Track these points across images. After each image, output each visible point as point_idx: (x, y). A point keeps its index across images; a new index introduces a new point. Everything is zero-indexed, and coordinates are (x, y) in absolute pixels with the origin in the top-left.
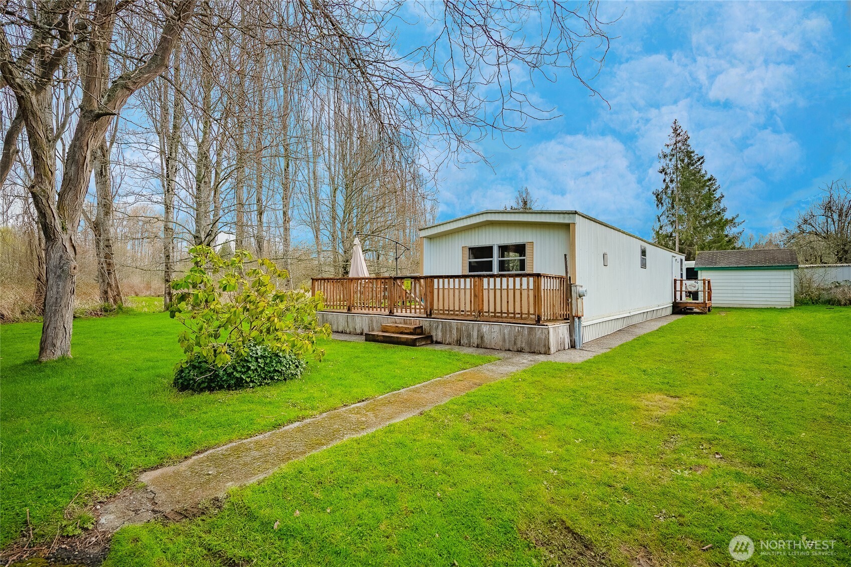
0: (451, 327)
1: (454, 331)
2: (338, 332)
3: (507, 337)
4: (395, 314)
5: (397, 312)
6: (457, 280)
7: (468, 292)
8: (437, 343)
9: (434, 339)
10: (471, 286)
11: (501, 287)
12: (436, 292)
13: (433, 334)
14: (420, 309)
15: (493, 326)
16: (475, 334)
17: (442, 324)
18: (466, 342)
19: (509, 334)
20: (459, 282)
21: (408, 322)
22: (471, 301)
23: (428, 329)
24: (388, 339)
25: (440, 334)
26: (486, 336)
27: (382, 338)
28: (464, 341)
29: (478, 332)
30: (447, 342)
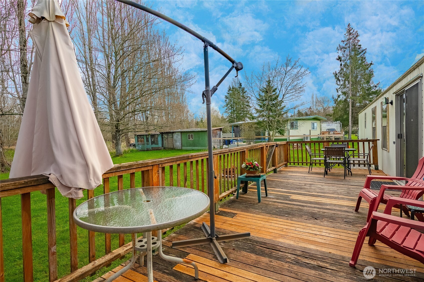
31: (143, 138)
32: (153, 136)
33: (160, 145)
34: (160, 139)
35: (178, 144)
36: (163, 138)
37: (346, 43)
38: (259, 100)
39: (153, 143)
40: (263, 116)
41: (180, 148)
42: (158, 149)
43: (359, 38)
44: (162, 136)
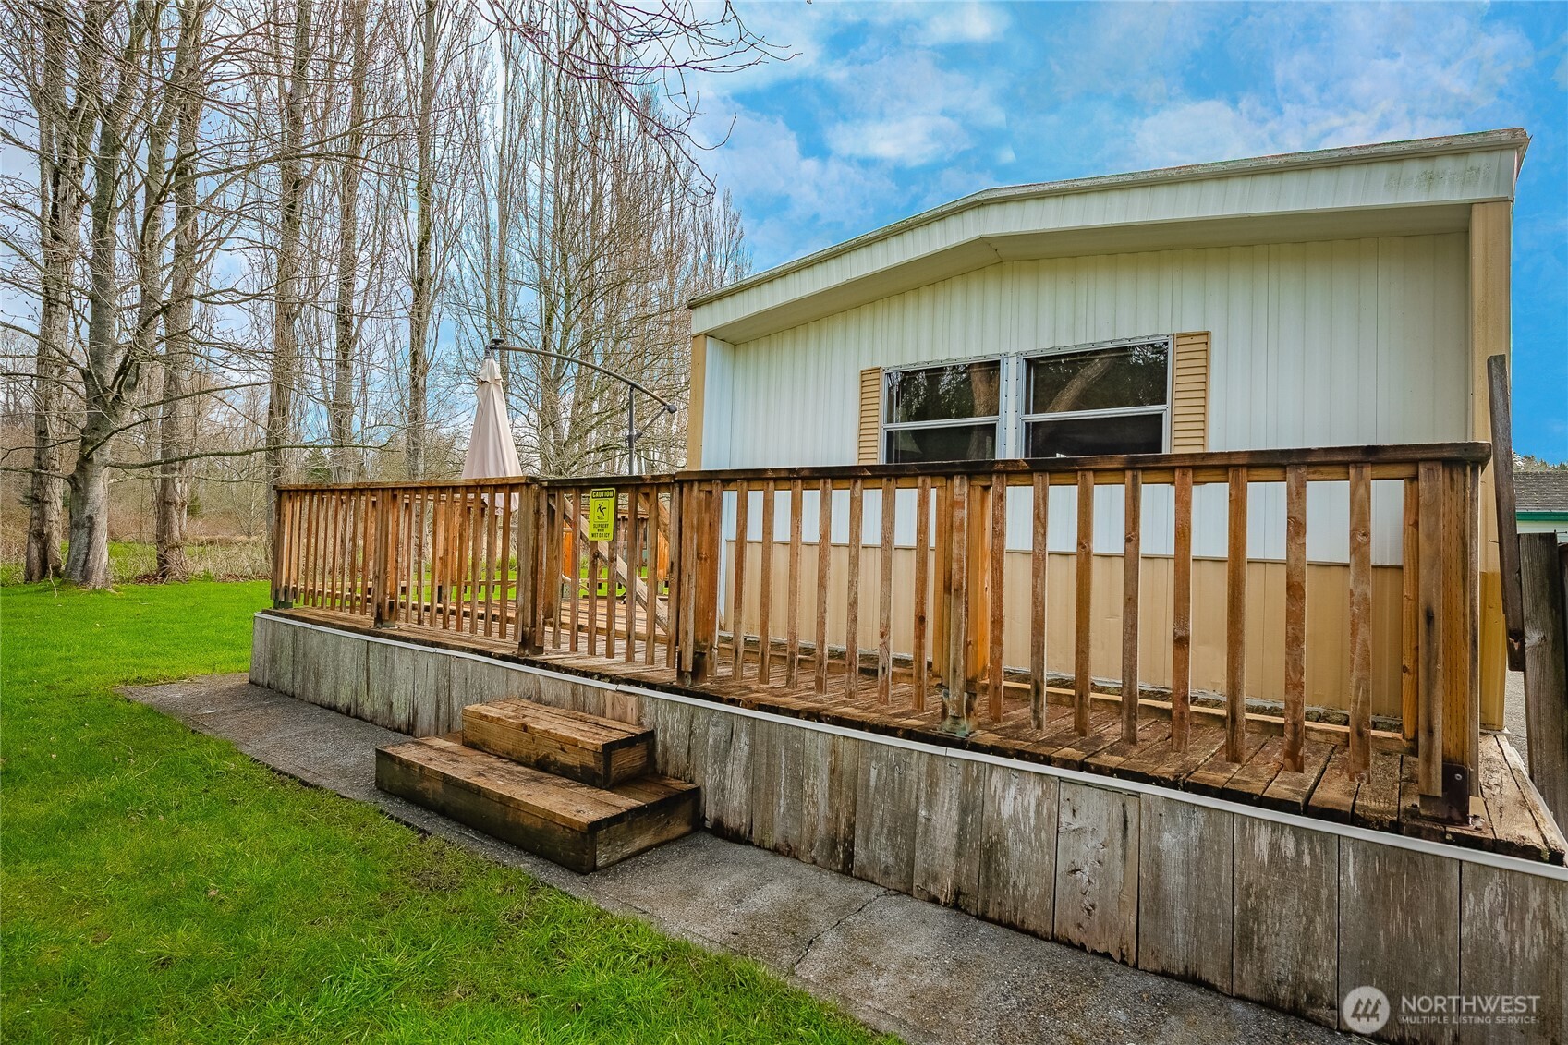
0: (798, 757)
1: (819, 786)
2: (334, 708)
3: (1175, 881)
4: (549, 655)
5: (556, 644)
6: (841, 498)
7: (904, 568)
8: (722, 832)
9: (711, 811)
10: (922, 530)
11: (1132, 537)
12: (726, 556)
13: (707, 779)
14: (651, 639)
15: (1066, 792)
16: (943, 821)
17: (752, 733)
18: (886, 858)
19: (1195, 866)
20: (856, 506)
21: (592, 701)
22: (921, 620)
23: (678, 751)
24: (462, 801)
25: (738, 788)
26: (1016, 850)
27: (439, 787)
28: (875, 850)
29: (965, 810)
30: (774, 838)
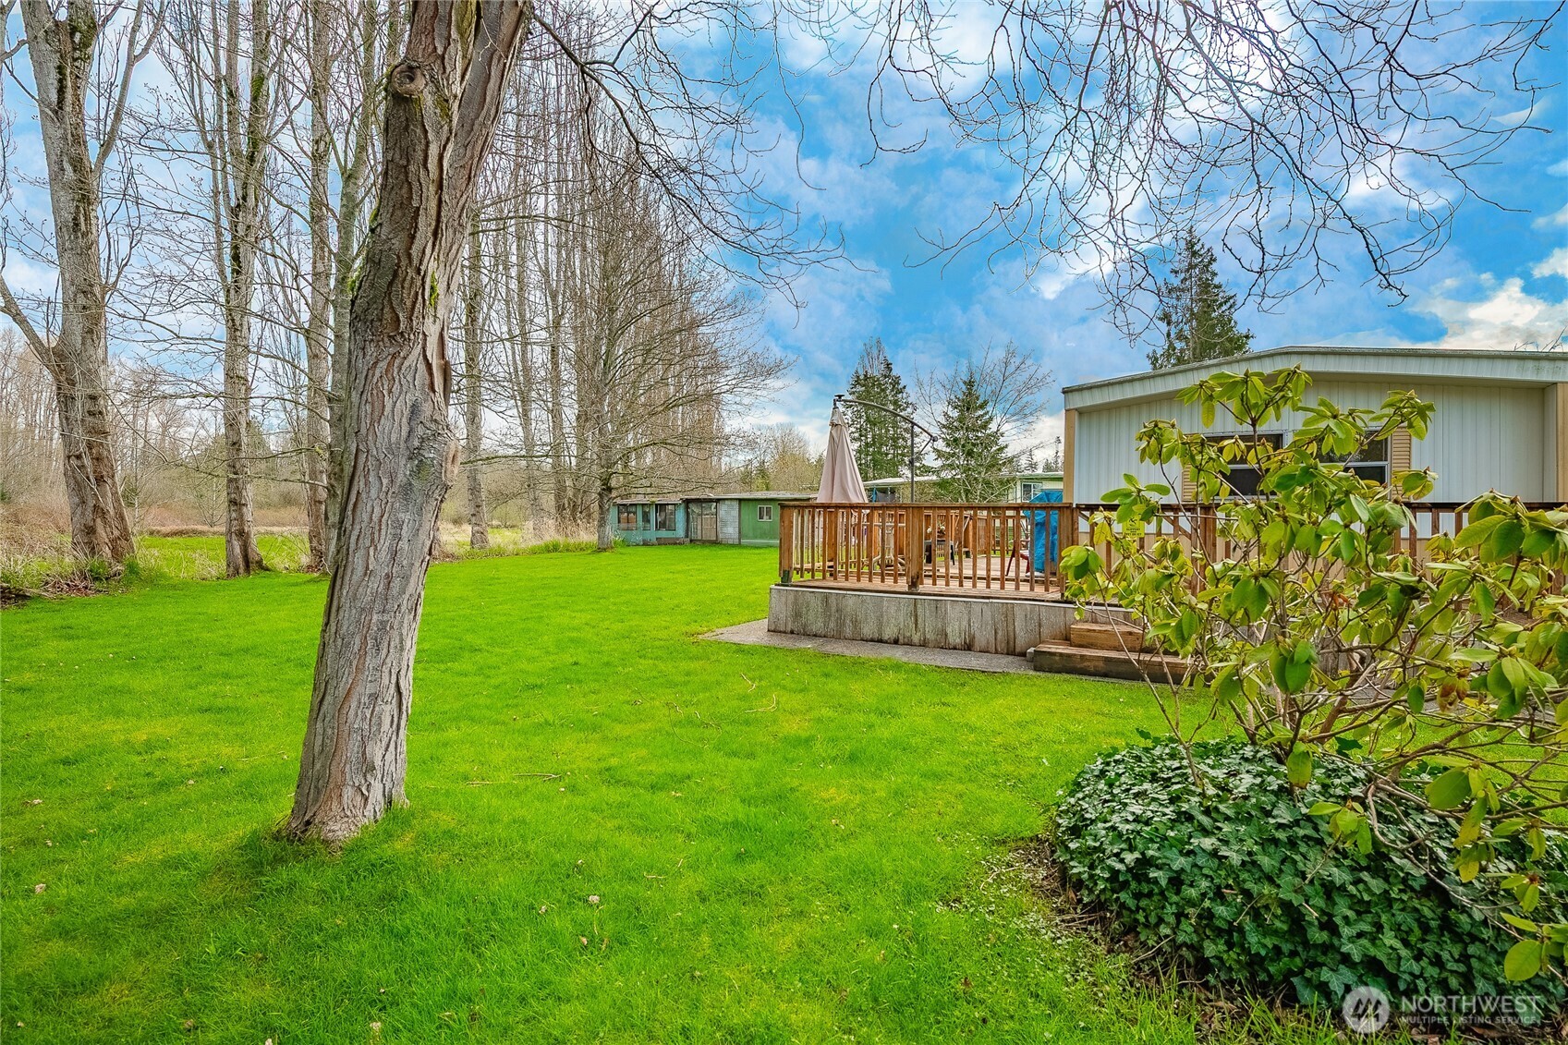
2: (881, 641)
31: (635, 513)
32: (661, 507)
33: (680, 532)
34: (680, 515)
35: (730, 531)
36: (688, 514)
37: (1182, 276)
38: (944, 426)
39: (661, 525)
40: (951, 466)
41: (736, 541)
42: (674, 543)
43: (1214, 267)
44: (687, 507)
